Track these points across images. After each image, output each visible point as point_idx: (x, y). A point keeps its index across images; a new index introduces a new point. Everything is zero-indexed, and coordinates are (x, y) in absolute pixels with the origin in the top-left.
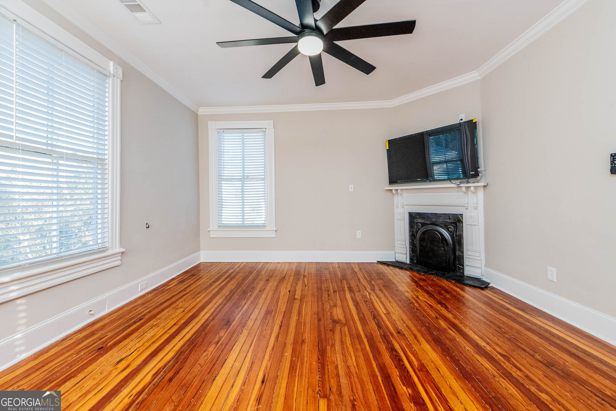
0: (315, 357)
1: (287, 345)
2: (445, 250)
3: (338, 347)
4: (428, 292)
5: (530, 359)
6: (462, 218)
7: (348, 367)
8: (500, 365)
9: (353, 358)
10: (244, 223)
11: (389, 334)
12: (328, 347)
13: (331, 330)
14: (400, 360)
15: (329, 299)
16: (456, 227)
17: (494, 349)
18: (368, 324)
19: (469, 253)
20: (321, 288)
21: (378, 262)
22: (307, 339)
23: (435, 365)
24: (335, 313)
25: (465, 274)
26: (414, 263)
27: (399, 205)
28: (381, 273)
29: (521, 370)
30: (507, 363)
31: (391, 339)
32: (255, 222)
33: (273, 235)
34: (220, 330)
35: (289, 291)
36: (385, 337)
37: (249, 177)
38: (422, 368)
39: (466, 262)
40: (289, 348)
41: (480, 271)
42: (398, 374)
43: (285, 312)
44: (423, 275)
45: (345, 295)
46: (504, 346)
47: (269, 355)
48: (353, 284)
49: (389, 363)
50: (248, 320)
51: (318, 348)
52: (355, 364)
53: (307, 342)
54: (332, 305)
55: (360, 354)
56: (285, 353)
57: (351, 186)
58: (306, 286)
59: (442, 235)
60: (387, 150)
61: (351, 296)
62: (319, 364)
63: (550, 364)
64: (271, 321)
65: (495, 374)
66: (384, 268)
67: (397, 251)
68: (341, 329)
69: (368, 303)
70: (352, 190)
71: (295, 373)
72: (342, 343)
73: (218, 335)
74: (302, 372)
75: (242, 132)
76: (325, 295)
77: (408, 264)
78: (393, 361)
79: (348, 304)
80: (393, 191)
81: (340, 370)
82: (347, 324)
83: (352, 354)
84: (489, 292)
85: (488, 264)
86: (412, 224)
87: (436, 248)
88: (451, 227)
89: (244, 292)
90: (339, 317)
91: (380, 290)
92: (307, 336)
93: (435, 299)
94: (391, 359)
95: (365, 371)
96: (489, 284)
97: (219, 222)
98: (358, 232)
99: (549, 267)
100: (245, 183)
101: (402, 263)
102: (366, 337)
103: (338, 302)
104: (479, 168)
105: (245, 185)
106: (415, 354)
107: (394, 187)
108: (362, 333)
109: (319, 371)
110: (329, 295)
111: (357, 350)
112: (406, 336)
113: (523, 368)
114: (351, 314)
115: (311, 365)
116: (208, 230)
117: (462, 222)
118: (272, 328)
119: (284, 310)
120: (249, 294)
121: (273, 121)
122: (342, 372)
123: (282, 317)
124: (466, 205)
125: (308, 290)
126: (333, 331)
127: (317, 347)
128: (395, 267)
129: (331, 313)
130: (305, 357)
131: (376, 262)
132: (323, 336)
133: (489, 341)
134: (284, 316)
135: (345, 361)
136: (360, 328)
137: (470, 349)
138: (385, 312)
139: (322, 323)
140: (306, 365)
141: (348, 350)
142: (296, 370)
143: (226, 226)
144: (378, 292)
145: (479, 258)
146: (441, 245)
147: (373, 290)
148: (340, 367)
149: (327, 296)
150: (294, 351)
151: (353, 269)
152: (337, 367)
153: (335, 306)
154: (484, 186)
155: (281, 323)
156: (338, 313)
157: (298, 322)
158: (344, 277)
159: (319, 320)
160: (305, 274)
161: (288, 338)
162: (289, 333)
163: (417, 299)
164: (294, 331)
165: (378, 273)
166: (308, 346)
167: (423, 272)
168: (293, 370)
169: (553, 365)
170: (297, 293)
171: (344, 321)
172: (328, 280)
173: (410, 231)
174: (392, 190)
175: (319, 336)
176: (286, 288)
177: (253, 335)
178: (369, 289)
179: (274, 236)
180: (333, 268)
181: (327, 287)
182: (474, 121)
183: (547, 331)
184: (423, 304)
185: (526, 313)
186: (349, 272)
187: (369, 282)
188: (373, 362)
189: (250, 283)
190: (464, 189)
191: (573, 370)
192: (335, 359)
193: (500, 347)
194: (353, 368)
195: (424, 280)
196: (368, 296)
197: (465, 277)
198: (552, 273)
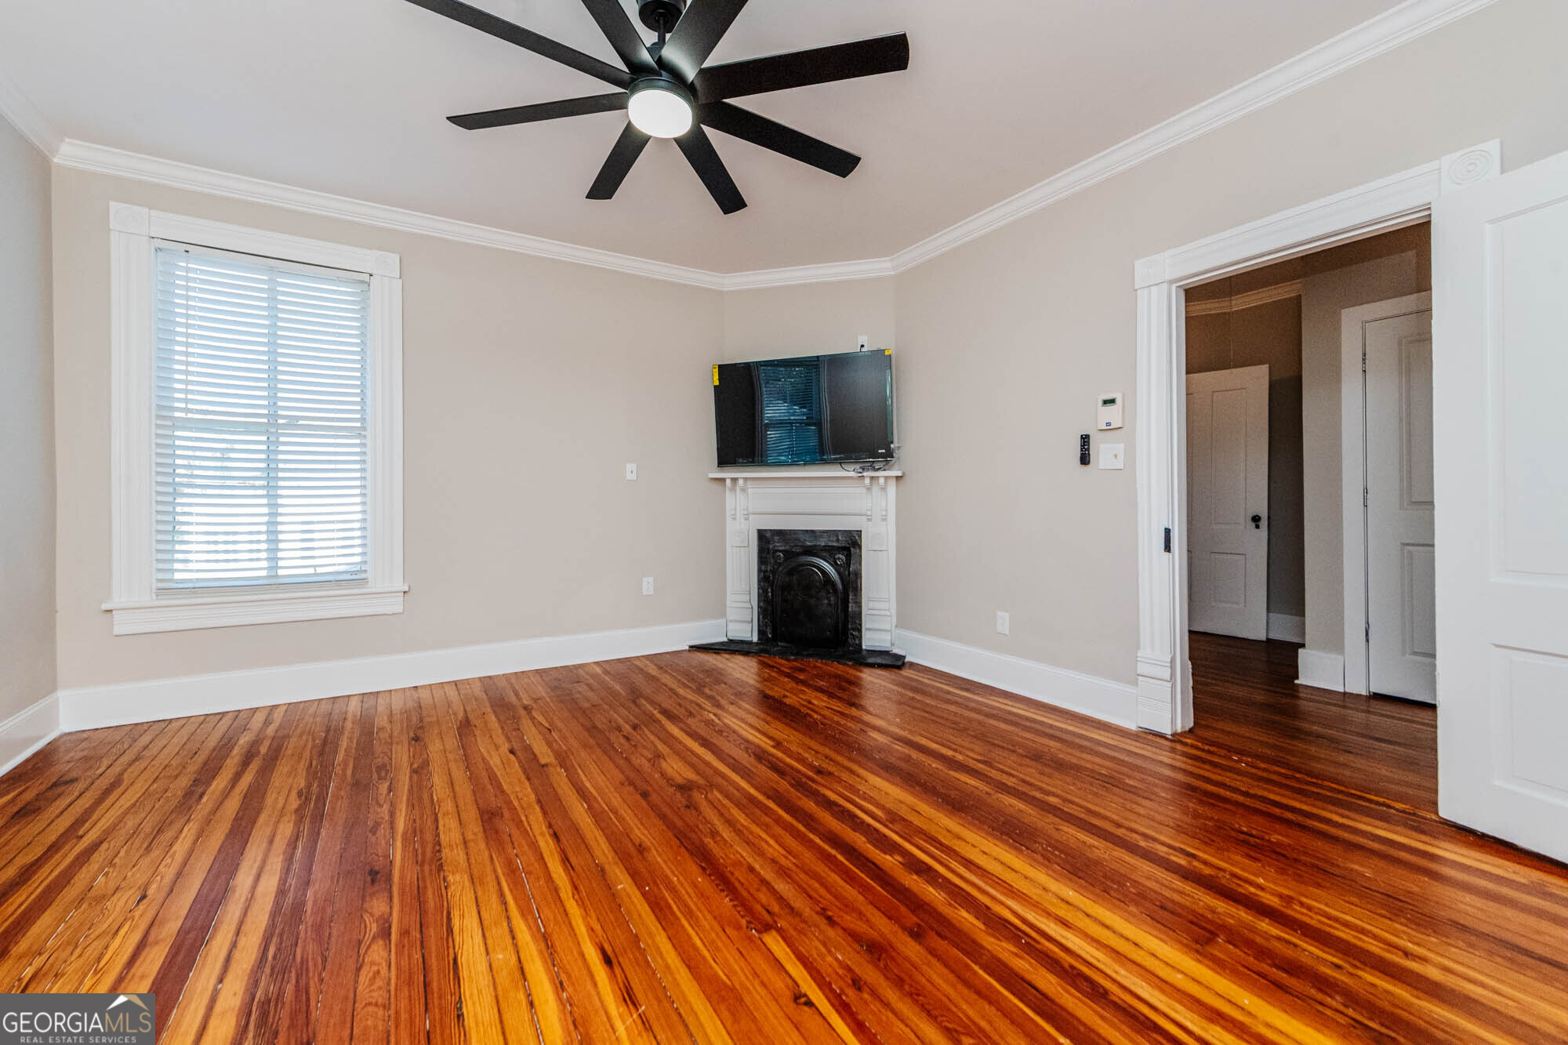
0: (693, 868)
1: (607, 867)
2: (830, 604)
3: (726, 833)
4: (820, 690)
5: (1014, 757)
6: (860, 536)
7: (772, 860)
8: (986, 776)
9: (772, 842)
10: (277, 576)
11: (804, 780)
12: (708, 840)
13: (687, 807)
14: (854, 816)
15: (635, 746)
16: (849, 556)
17: (967, 756)
18: (755, 774)
19: (871, 605)
20: (595, 727)
21: (691, 647)
22: (646, 840)
23: (908, 806)
24: (670, 771)
25: (864, 647)
26: (768, 640)
27: (738, 514)
28: (713, 669)
29: (1013, 776)
30: (993, 771)
31: (814, 786)
32: (320, 570)
33: (396, 605)
34: (363, 898)
35: (512, 752)
36: (799, 785)
37: (301, 422)
38: (893, 818)
39: (866, 623)
40: (617, 871)
41: (889, 638)
42: (864, 839)
43: (539, 801)
44: (794, 660)
45: (665, 730)
46: (977, 748)
47: (578, 905)
48: (668, 703)
49: (838, 827)
50: (440, 851)
51: (686, 848)
52: (784, 853)
53: (649, 844)
54: (650, 756)
55: (778, 830)
56: (615, 886)
57: (631, 467)
58: (549, 730)
59: (823, 572)
60: (715, 386)
61: (682, 729)
62: (713, 878)
63: (1037, 757)
64: (515, 832)
65: (988, 790)
66: (710, 659)
67: (730, 616)
68: (706, 797)
69: (725, 734)
70: (634, 477)
71: (673, 913)
72: (730, 823)
73: (366, 917)
74: (686, 906)
75: (271, 269)
76: (618, 741)
77: (757, 644)
78: (843, 822)
79: (685, 746)
80: (728, 482)
81: (762, 872)
82: (712, 785)
83: (764, 836)
84: (911, 671)
85: (903, 622)
86: (764, 555)
87: (813, 601)
88: (841, 556)
89: (356, 784)
90: (685, 776)
91: (732, 704)
92: (641, 834)
93: (840, 699)
94: (838, 820)
95: (808, 856)
96: (904, 657)
97: (161, 576)
98: (645, 580)
99: (998, 613)
100: (282, 439)
101: (742, 642)
102: (769, 797)
103: (659, 747)
104: (892, 442)
105: (281, 448)
106: (870, 800)
107: (728, 474)
108: (752, 791)
109: (722, 891)
110: (628, 739)
111: (767, 825)
112: (836, 773)
113: (1013, 772)
114: (708, 764)
115: (695, 886)
116: (105, 607)
117: (860, 547)
118: (534, 846)
119: (533, 797)
120: (384, 787)
121: (397, 258)
122: (768, 875)
123: (540, 815)
124: (869, 513)
125: (564, 738)
126: (691, 806)
127: (682, 849)
128: (733, 652)
129: (661, 773)
130: (671, 876)
131: (687, 648)
132: (679, 824)
133: (955, 747)
134: (545, 813)
135: (761, 853)
136: (744, 784)
137: (938, 766)
138: (772, 743)
139: (654, 798)
140: (686, 891)
141: (751, 833)
142: (670, 907)
143: (196, 590)
144: (732, 708)
145: (888, 613)
146: (823, 593)
147: (719, 706)
148: (757, 867)
149: (622, 740)
150: (634, 875)
151: (642, 670)
152: (751, 869)
153: (659, 756)
154: (898, 478)
155: (550, 826)
156: (676, 768)
157: (597, 816)
158: (635, 695)
159: (645, 795)
160: (526, 702)
161: (597, 853)
162: (593, 843)
163: (810, 706)
164: (598, 834)
165: (707, 671)
166: (660, 855)
167: (792, 654)
168: (661, 910)
169: (1041, 757)
170: (537, 750)
171: (702, 782)
172: (599, 705)
173: (760, 570)
174: (723, 480)
175: (670, 825)
176: (497, 747)
177: (490, 878)
178: (708, 705)
179: (399, 609)
180: (594, 676)
181: (610, 722)
182: (886, 353)
183: (1010, 713)
184: (827, 713)
185: (973, 692)
186: (639, 680)
187: (699, 690)
188: (812, 836)
189: (357, 759)
190: (867, 481)
191: (1061, 756)
192: (738, 856)
193: (972, 750)
194: (784, 859)
195: (801, 670)
196: (718, 721)
197: (864, 653)
198: (1003, 621)
